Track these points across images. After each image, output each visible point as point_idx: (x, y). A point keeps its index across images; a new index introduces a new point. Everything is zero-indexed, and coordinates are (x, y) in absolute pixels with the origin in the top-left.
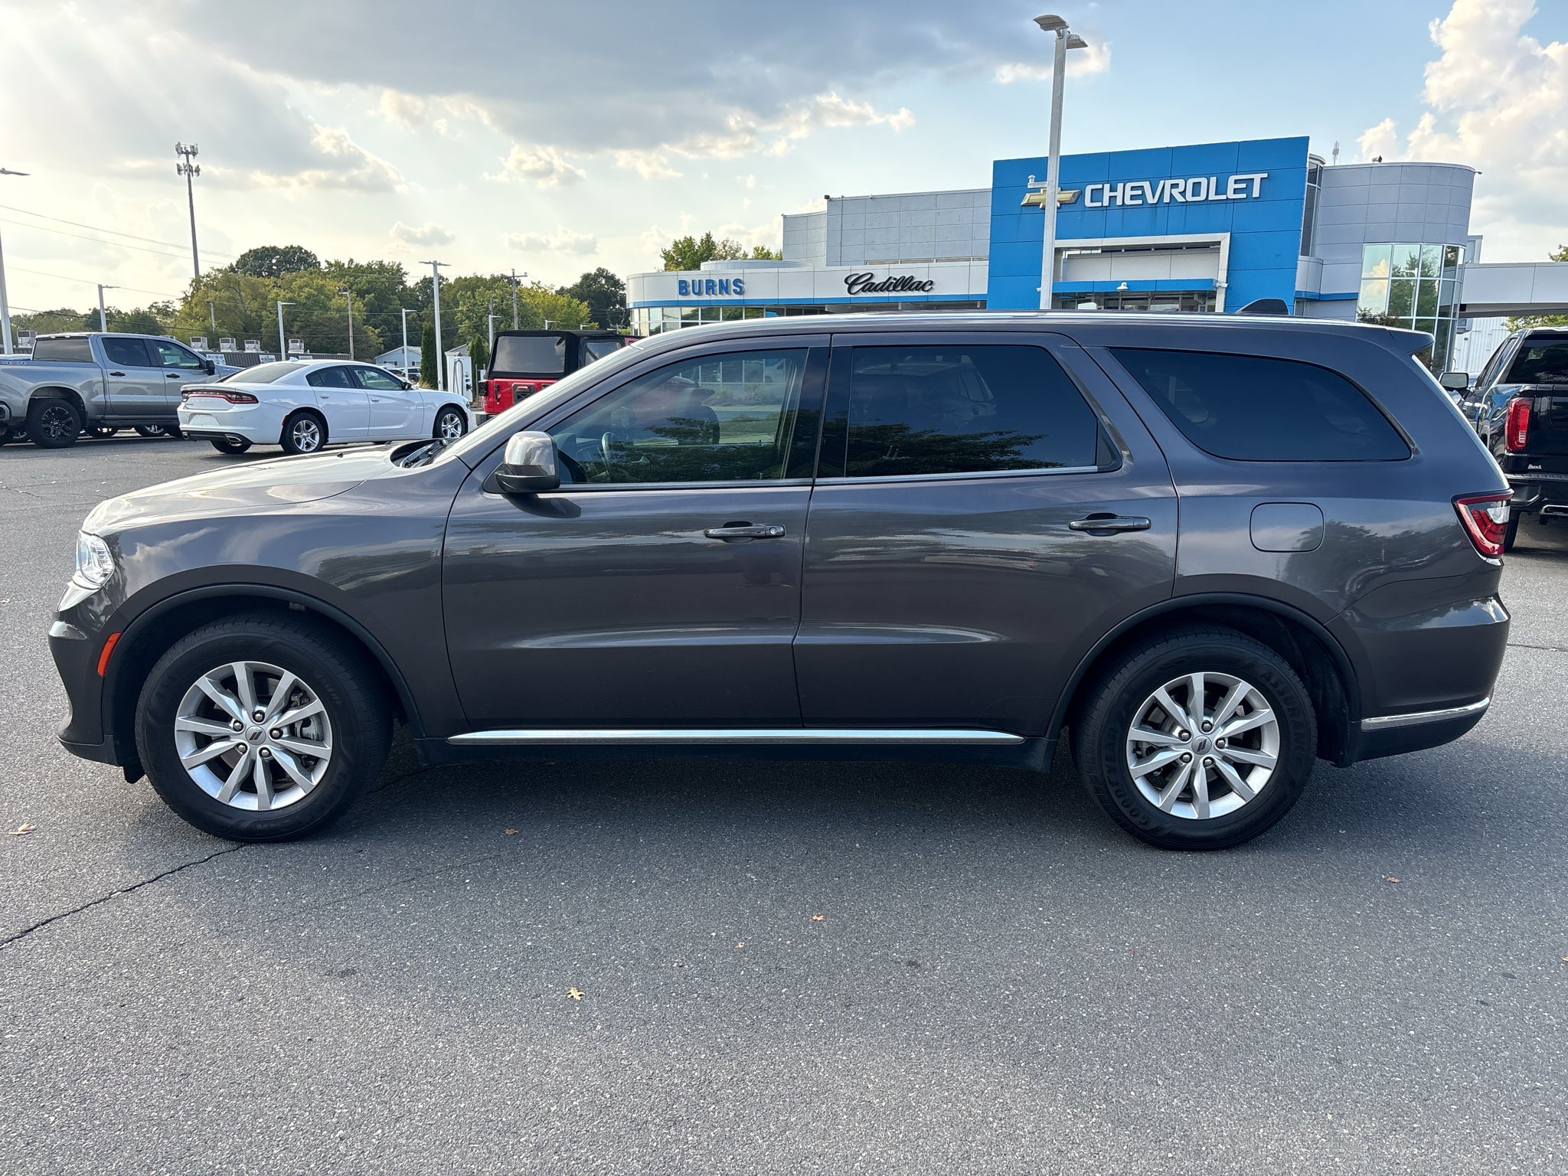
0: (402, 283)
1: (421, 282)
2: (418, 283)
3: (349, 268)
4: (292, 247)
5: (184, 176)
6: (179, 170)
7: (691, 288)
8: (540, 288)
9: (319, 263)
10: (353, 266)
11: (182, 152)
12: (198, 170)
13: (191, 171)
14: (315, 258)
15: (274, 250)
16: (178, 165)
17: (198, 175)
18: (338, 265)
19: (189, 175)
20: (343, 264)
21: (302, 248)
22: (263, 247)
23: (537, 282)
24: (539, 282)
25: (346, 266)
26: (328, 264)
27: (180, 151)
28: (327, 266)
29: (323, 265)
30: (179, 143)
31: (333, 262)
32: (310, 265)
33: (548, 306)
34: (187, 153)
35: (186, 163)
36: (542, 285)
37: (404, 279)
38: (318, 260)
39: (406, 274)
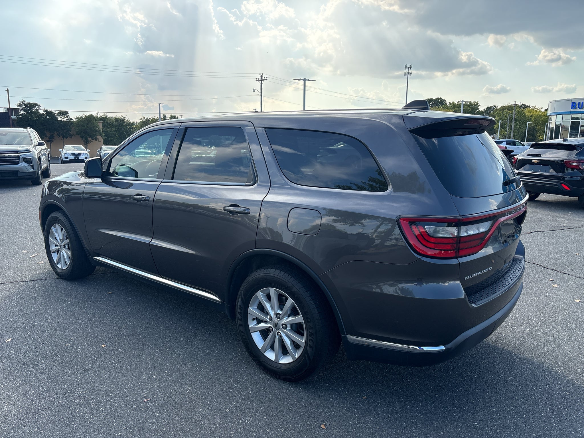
0: (478, 109)
1: (486, 108)
2: (485, 109)
3: (457, 104)
4: (438, 98)
5: (406, 76)
6: (405, 74)
7: (578, 106)
8: (535, 108)
9: (447, 103)
10: (459, 104)
11: (407, 68)
12: (411, 73)
13: (409, 74)
14: (446, 102)
15: (431, 100)
16: (405, 72)
17: (411, 75)
18: (454, 104)
19: (408, 75)
20: (455, 103)
21: (442, 98)
22: (428, 99)
23: (534, 106)
24: (535, 106)
25: (456, 104)
26: (450, 103)
27: (406, 67)
28: (449, 104)
29: (448, 104)
30: (406, 65)
31: (452, 103)
32: (443, 104)
33: (537, 116)
34: (408, 68)
35: (407, 71)
36: (536, 107)
37: (479, 108)
38: (447, 102)
39: (480, 106)
